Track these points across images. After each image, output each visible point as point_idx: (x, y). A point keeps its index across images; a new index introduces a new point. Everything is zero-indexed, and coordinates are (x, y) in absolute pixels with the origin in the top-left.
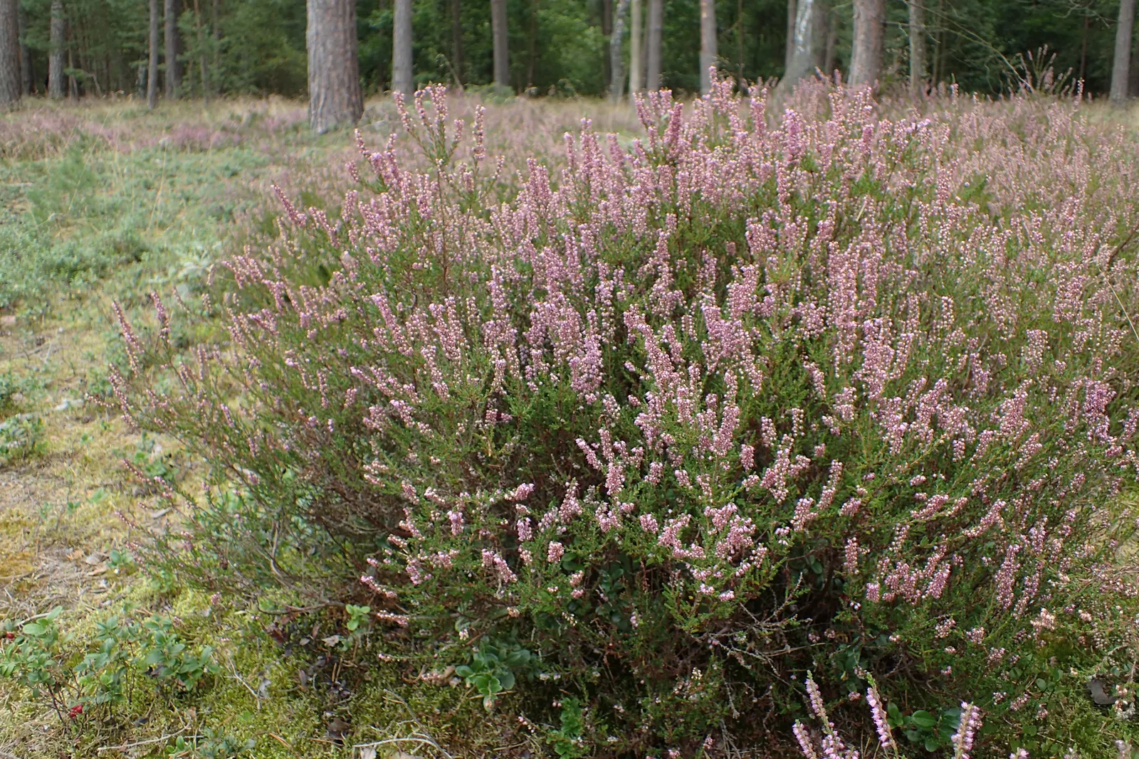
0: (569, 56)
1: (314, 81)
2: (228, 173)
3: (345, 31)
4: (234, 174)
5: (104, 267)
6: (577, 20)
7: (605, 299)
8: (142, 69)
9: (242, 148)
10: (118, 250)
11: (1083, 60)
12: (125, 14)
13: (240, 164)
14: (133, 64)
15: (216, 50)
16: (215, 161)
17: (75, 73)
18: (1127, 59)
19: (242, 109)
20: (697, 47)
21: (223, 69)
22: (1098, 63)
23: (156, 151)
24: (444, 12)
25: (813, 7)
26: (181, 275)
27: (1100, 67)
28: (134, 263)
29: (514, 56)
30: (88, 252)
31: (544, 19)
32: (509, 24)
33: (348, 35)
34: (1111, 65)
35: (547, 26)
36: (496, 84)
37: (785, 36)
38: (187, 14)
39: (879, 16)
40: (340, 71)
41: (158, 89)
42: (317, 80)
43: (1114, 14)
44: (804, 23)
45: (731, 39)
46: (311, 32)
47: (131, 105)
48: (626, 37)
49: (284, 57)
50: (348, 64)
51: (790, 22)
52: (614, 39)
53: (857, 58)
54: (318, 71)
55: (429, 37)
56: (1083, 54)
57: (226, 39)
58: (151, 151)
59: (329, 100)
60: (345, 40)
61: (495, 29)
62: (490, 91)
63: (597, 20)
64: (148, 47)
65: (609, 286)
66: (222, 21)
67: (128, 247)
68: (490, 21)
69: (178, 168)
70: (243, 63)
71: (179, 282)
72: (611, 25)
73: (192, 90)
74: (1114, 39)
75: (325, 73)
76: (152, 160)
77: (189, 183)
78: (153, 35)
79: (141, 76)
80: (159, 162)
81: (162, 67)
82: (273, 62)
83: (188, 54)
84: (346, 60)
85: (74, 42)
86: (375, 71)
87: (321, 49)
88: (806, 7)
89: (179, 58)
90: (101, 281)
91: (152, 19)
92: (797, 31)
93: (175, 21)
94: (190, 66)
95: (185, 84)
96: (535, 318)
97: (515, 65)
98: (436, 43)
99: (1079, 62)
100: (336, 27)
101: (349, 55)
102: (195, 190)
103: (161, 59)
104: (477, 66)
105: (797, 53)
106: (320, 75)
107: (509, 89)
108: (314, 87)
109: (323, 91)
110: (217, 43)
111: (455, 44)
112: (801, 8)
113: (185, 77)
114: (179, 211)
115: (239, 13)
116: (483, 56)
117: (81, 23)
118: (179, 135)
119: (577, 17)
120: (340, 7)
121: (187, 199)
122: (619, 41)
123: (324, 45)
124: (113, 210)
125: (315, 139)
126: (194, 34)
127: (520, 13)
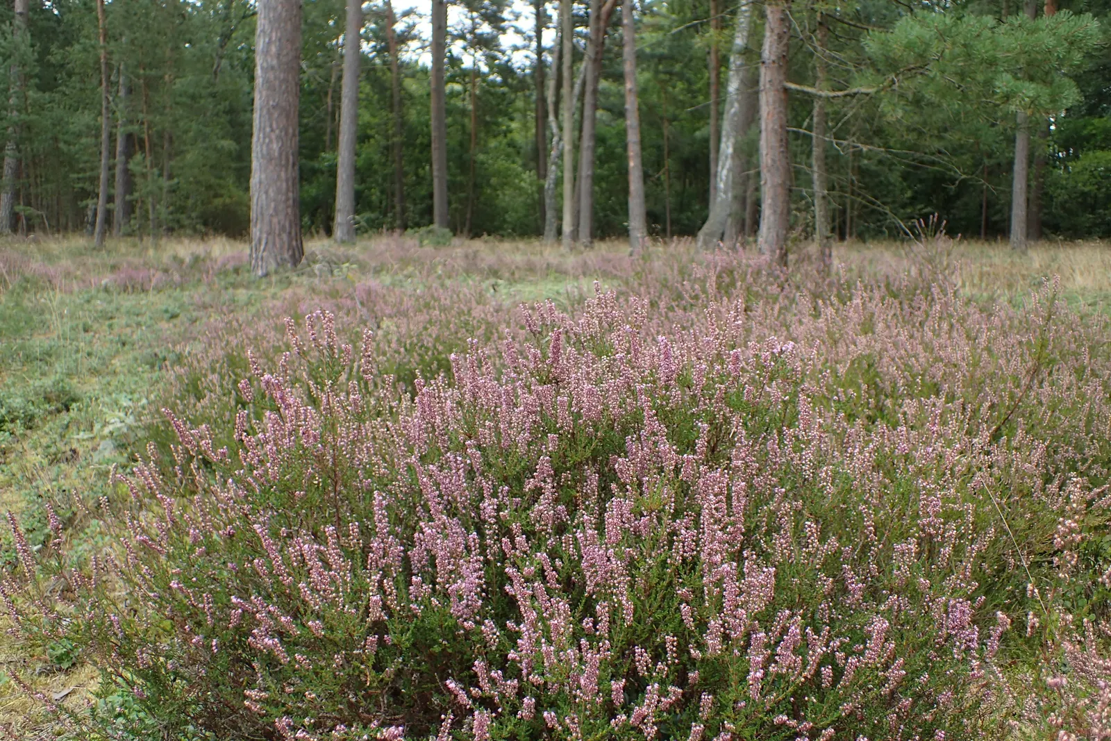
0: (506, 198)
1: (256, 226)
2: (167, 316)
3: (287, 180)
4: (174, 316)
5: (32, 418)
6: (515, 166)
7: (490, 517)
8: (91, 206)
9: (182, 290)
10: (48, 400)
11: (984, 204)
12: (77, 156)
13: (179, 308)
14: (82, 204)
15: (165, 190)
16: (156, 301)
17: (24, 211)
18: (1024, 205)
19: (186, 249)
20: (626, 191)
21: (171, 208)
22: (998, 207)
23: (98, 291)
24: (387, 156)
25: (733, 158)
26: (106, 431)
27: (1000, 211)
28: (64, 412)
29: (453, 198)
30: (17, 402)
31: (483, 163)
32: (448, 168)
33: (290, 183)
34: (1010, 209)
35: (486, 169)
36: (435, 226)
37: (709, 182)
38: (138, 157)
39: (784, 182)
40: (282, 217)
41: (106, 227)
42: (258, 226)
43: (1011, 163)
44: (725, 172)
45: (658, 183)
46: (254, 180)
47: (79, 242)
48: (559, 182)
49: (230, 197)
50: (290, 211)
51: (712, 171)
52: (548, 183)
53: (766, 221)
54: (260, 218)
55: (372, 179)
56: (984, 199)
57: (176, 180)
58: (93, 292)
59: (270, 245)
60: (288, 190)
61: (435, 173)
62: (430, 232)
63: (532, 164)
64: (98, 186)
65: (493, 504)
66: (172, 163)
67: (59, 396)
68: (431, 166)
69: (117, 309)
70: (190, 202)
71: (103, 438)
72: (546, 170)
73: (139, 228)
74: (1011, 186)
75: (267, 219)
76: (93, 302)
77: (128, 326)
78: (103, 176)
79: (90, 213)
80: (99, 304)
81: (111, 206)
82: (218, 202)
83: (136, 195)
84: (288, 207)
85: (26, 181)
86: (320, 210)
87: (264, 197)
88: (727, 157)
89: (128, 197)
90: (29, 432)
91: (103, 161)
92: (718, 179)
93: (127, 162)
94: (139, 204)
95: (132, 222)
96: (419, 539)
97: (454, 206)
98: (378, 185)
99: (981, 206)
100: (279, 176)
101: (291, 202)
102: (133, 332)
103: (110, 199)
104: (419, 207)
105: (719, 199)
106: (262, 220)
107: (447, 230)
108: (255, 231)
109: (264, 236)
110: (165, 183)
111: (397, 186)
112: (722, 158)
113: (133, 216)
114: (114, 357)
115: (189, 156)
116: (423, 198)
117: (34, 163)
118: (123, 275)
119: (514, 162)
120: (284, 157)
121: (124, 344)
122: (552, 186)
123: (266, 193)
124: (47, 356)
125: (254, 282)
126: (144, 176)
127: (460, 157)
